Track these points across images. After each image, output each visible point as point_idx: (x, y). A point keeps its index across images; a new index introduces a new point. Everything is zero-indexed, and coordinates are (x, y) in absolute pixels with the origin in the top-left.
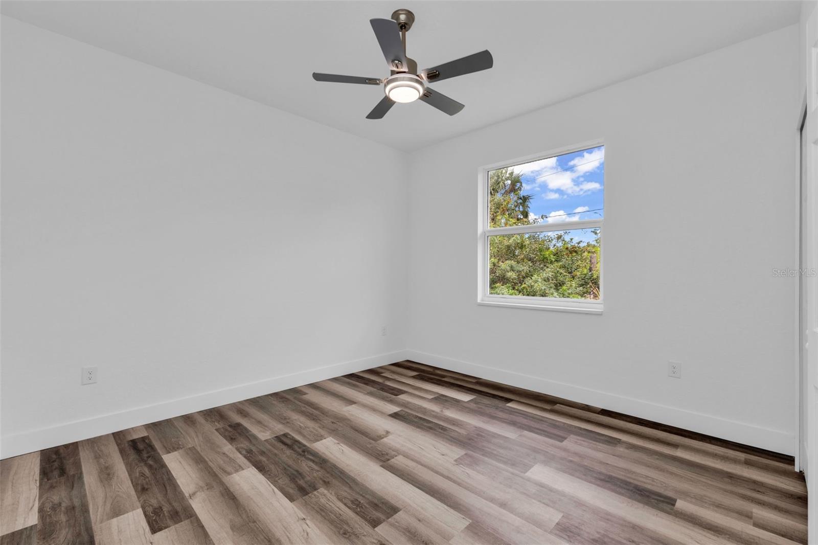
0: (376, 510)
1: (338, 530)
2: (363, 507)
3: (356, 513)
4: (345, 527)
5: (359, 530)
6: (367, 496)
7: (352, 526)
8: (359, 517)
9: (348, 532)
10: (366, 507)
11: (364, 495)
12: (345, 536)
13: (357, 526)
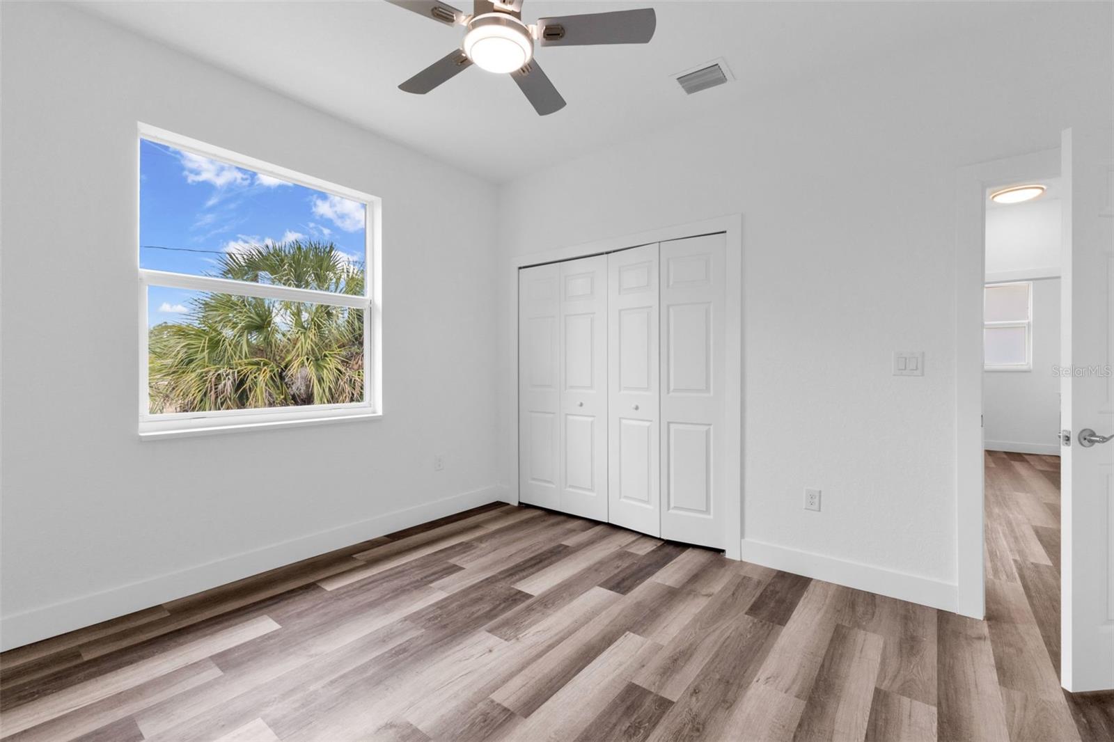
0: (640, 706)
1: (695, 739)
2: (638, 721)
3: (654, 726)
4: (686, 731)
5: (684, 716)
6: (614, 720)
7: (682, 725)
8: (662, 721)
9: (694, 726)
10: (639, 717)
11: (610, 726)
12: (701, 729)
13: (678, 720)
